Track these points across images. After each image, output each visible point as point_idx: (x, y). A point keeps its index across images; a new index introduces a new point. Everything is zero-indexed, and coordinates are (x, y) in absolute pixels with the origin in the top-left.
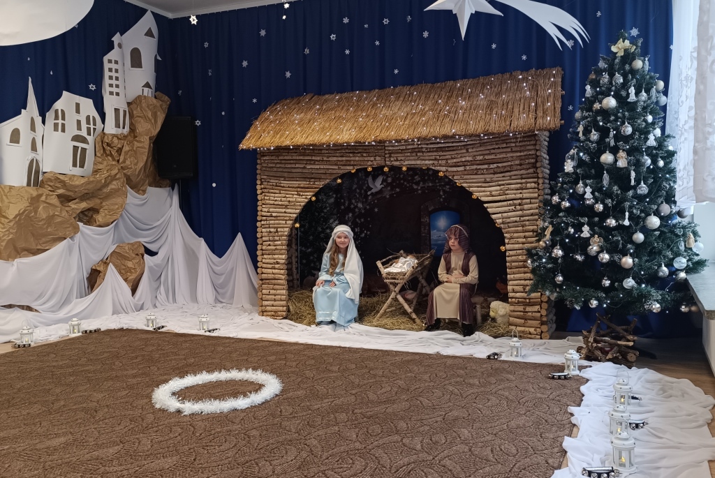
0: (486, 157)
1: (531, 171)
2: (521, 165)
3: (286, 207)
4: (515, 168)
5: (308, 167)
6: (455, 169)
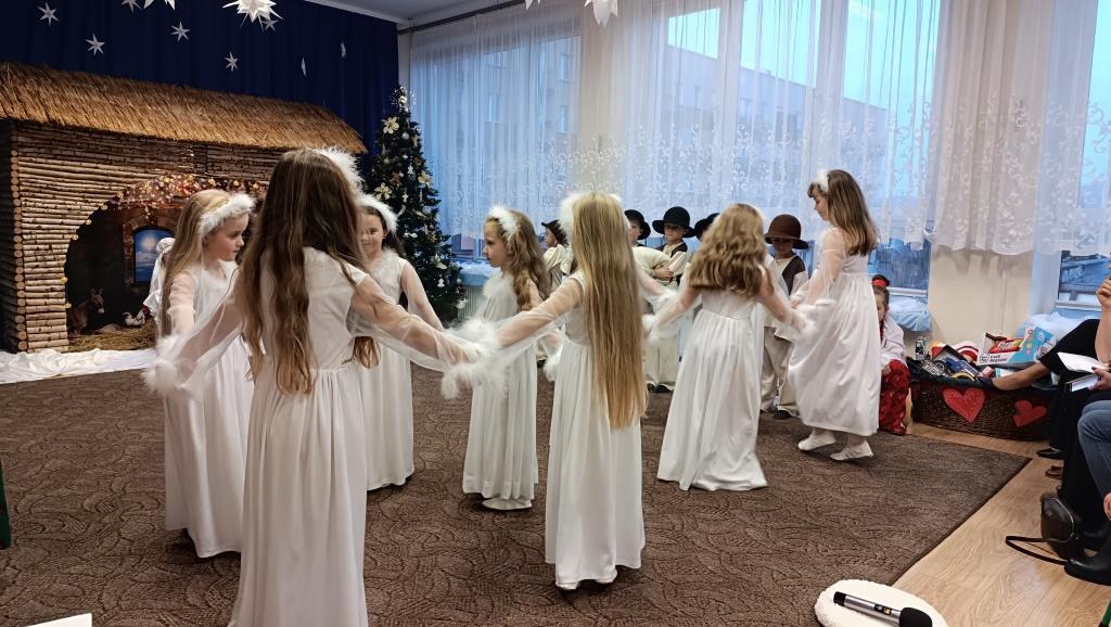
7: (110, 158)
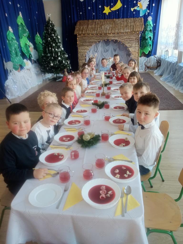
0: (129, 38)
1: (137, 41)
2: (135, 39)
3: (85, 50)
4: (134, 40)
5: (90, 40)
6: (123, 40)
7: (91, 38)
